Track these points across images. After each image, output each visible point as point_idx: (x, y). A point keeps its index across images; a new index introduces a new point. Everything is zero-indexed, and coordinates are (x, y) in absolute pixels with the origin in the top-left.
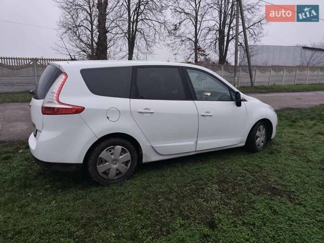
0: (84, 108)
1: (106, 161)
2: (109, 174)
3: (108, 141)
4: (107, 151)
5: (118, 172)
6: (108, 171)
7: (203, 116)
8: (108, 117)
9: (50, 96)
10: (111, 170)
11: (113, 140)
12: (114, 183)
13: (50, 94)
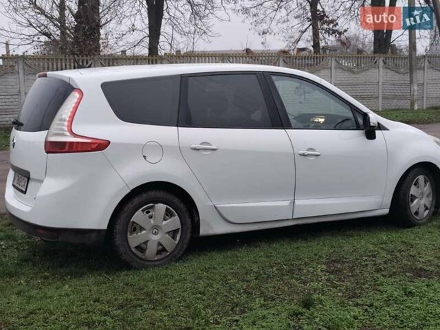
0: (109, 142)
1: (142, 229)
2: (146, 250)
3: (145, 196)
4: (143, 211)
5: (160, 247)
6: (144, 246)
7: (303, 155)
8: (144, 156)
9: (58, 124)
10: (149, 244)
11: (153, 194)
12: (155, 266)
13: (58, 122)
